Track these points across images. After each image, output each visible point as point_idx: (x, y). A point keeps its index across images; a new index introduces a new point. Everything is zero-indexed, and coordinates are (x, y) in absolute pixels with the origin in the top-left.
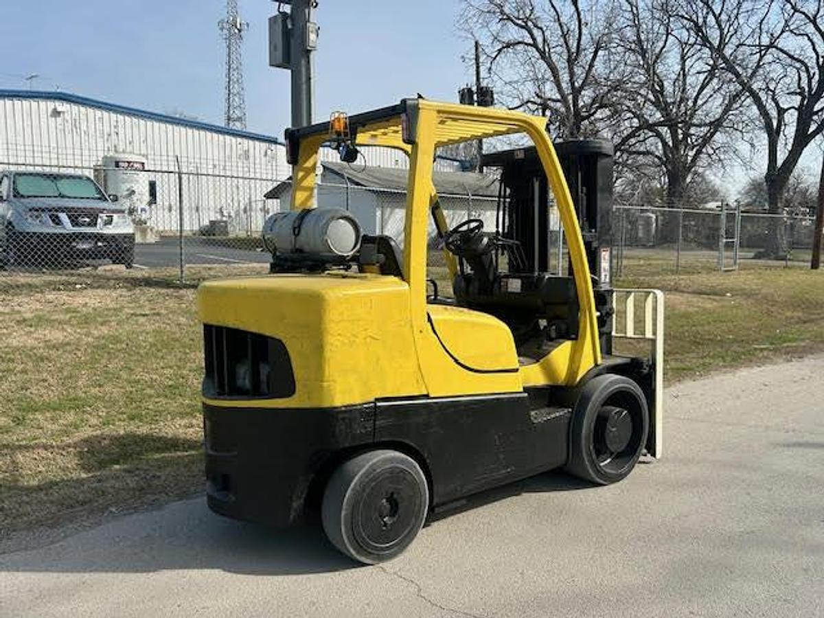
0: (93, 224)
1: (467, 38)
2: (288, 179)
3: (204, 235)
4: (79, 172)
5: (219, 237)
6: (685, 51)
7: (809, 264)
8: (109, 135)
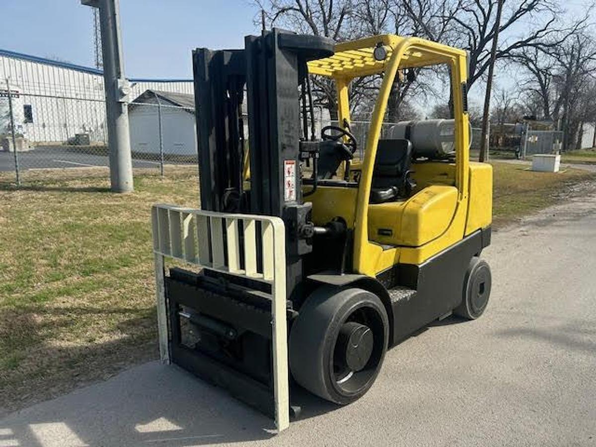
1: (254, 4)
2: (133, 101)
3: (72, 144)
5: (84, 146)
6: (399, 20)
7: (478, 159)
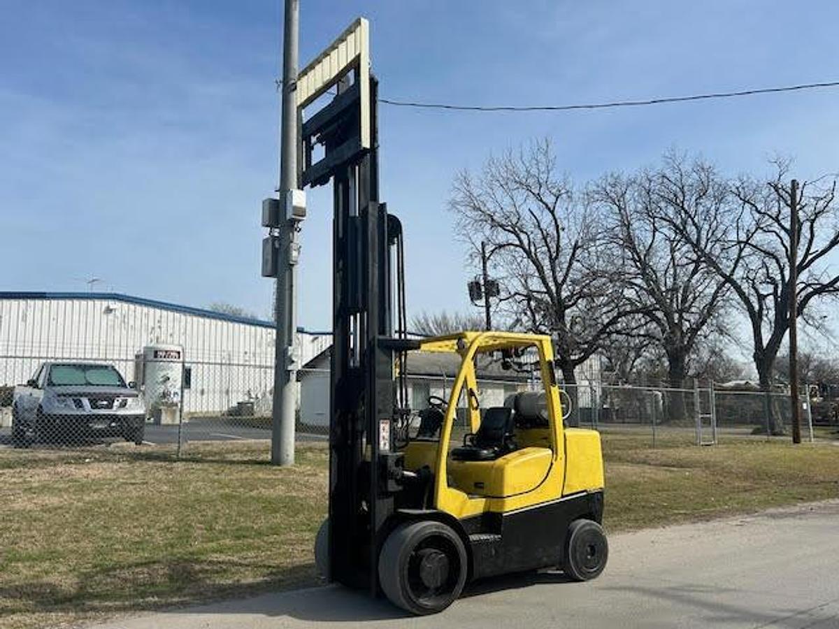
0: (110, 406)
1: (464, 241)
2: (303, 367)
3: (232, 415)
4: (104, 363)
5: (244, 417)
6: (674, 245)
7: (791, 439)
8: (153, 328)
